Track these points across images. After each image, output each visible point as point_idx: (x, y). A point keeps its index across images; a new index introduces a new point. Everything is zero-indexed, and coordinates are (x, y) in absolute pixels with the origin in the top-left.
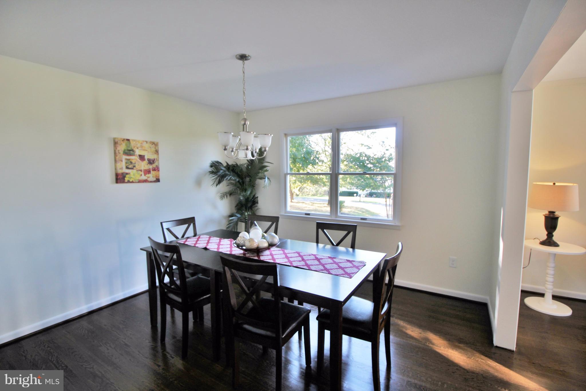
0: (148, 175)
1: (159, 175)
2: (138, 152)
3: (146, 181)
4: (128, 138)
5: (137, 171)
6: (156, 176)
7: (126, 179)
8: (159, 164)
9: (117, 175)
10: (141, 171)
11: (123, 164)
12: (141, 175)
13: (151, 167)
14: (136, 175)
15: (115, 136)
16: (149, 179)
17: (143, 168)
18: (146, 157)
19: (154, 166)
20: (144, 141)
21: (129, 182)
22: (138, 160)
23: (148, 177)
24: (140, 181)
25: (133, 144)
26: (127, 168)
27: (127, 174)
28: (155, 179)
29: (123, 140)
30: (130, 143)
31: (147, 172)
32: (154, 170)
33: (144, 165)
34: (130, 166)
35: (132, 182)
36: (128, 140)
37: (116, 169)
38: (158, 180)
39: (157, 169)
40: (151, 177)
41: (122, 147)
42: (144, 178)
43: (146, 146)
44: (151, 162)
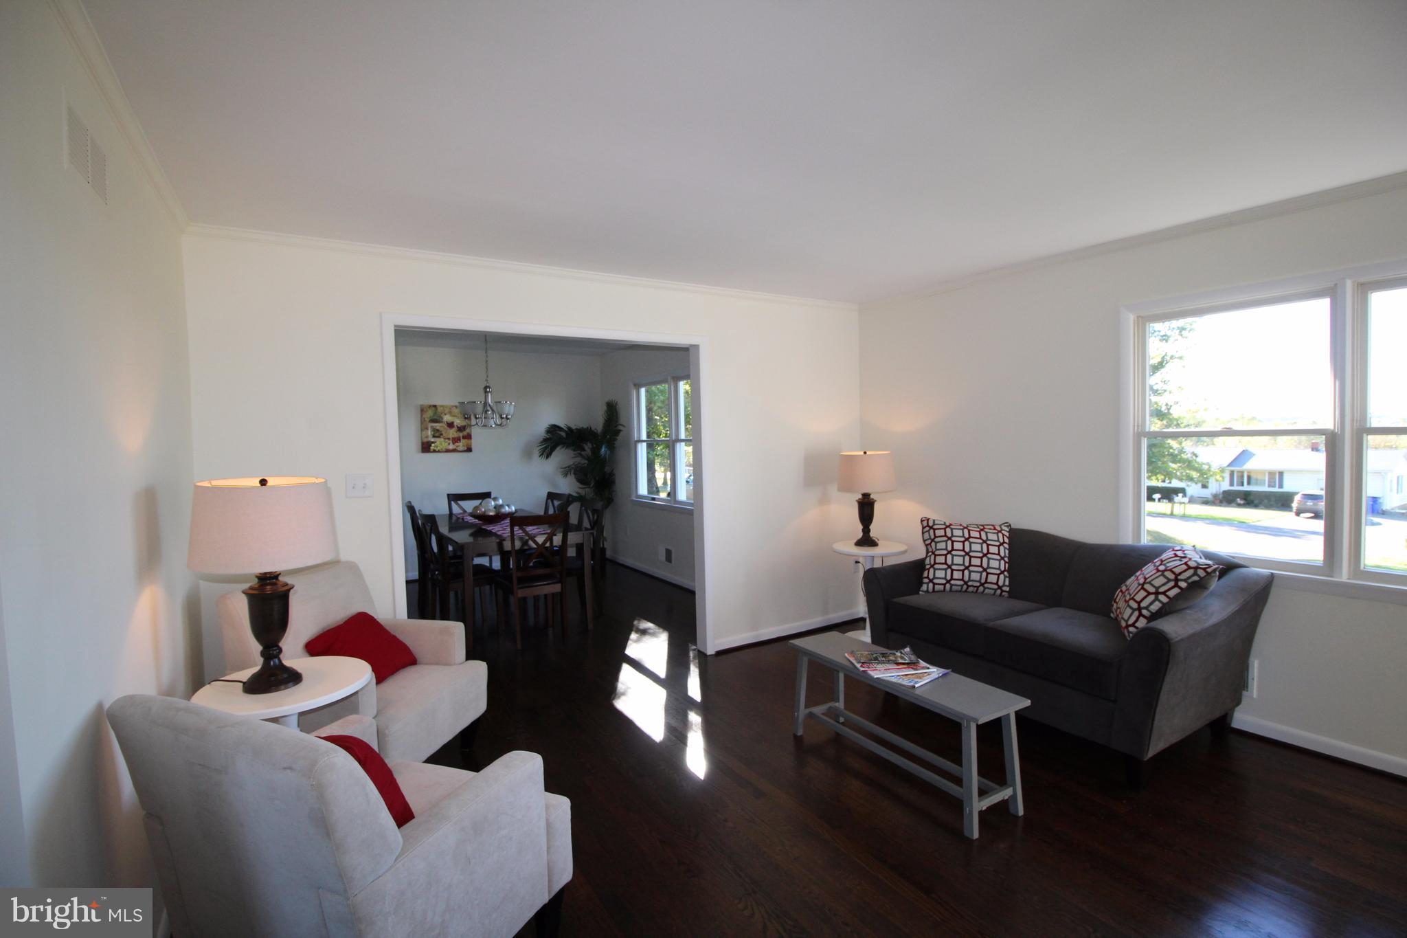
0: (457, 444)
1: (471, 443)
2: (447, 418)
3: (454, 451)
4: (434, 404)
5: (445, 439)
6: (467, 445)
7: (432, 448)
8: (471, 431)
9: (423, 444)
10: (449, 439)
11: (430, 433)
12: (449, 444)
13: (461, 435)
14: (443, 443)
15: (422, 403)
16: (458, 449)
17: (451, 436)
18: (455, 424)
19: (465, 433)
20: (453, 406)
21: (434, 451)
22: (446, 427)
23: (457, 446)
24: (448, 451)
25: (440, 410)
26: (434, 436)
27: (433, 443)
28: (466, 448)
29: (430, 406)
30: (437, 409)
31: (456, 440)
32: (464, 437)
33: (452, 433)
34: (437, 434)
35: (439, 451)
36: (435, 406)
37: (422, 437)
38: (469, 450)
39: (469, 437)
40: (461, 445)
41: (430, 414)
42: (451, 447)
43: (456, 411)
44: (461, 429)
